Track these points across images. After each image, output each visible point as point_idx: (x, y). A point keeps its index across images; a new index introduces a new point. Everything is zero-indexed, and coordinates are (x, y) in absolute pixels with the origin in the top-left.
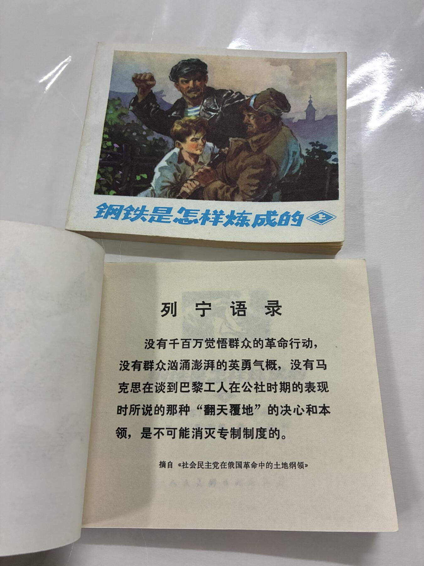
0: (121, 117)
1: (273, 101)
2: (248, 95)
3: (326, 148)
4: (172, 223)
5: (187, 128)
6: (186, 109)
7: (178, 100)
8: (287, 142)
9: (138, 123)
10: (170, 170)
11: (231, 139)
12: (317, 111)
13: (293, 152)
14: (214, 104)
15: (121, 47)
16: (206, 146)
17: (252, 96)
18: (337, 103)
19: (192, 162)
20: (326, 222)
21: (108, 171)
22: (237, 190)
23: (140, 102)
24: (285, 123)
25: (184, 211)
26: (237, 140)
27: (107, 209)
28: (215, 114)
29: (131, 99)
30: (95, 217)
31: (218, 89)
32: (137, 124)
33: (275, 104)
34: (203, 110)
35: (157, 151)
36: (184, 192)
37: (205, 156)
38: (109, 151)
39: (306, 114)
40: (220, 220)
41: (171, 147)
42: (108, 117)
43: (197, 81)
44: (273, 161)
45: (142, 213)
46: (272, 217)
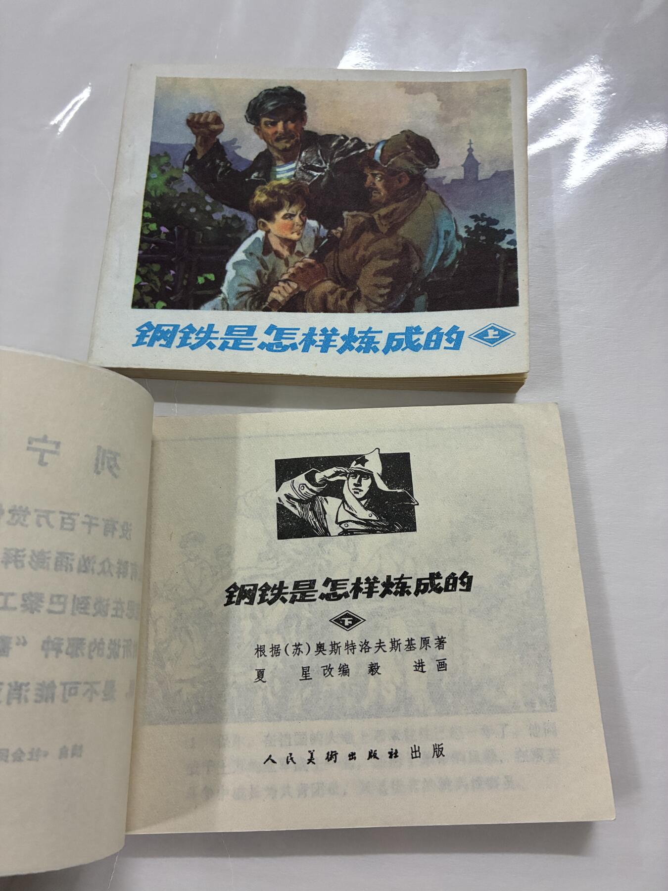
0: (170, 183)
1: (412, 151)
2: (371, 142)
3: (496, 224)
4: (257, 349)
5: (276, 198)
6: (273, 168)
7: (260, 153)
8: (434, 216)
9: (198, 192)
10: (250, 265)
11: (345, 214)
12: (480, 165)
13: (445, 231)
14: (317, 158)
15: (168, 72)
16: (306, 226)
17: (378, 144)
18: (512, 151)
19: (285, 252)
20: (500, 341)
21: (152, 270)
22: (357, 295)
23: (200, 160)
24: (431, 186)
25: (275, 331)
26: (356, 215)
27: (153, 331)
28: (320, 175)
29: (185, 155)
30: (134, 345)
31: (324, 134)
32: (196, 194)
33: (414, 156)
34: (300, 168)
35: (229, 235)
36: (274, 301)
37: (306, 242)
38: (153, 239)
39: (463, 170)
40: (332, 343)
41: (251, 229)
42: (150, 184)
43: (289, 122)
44: (414, 247)
45: (208, 337)
46: (413, 336)
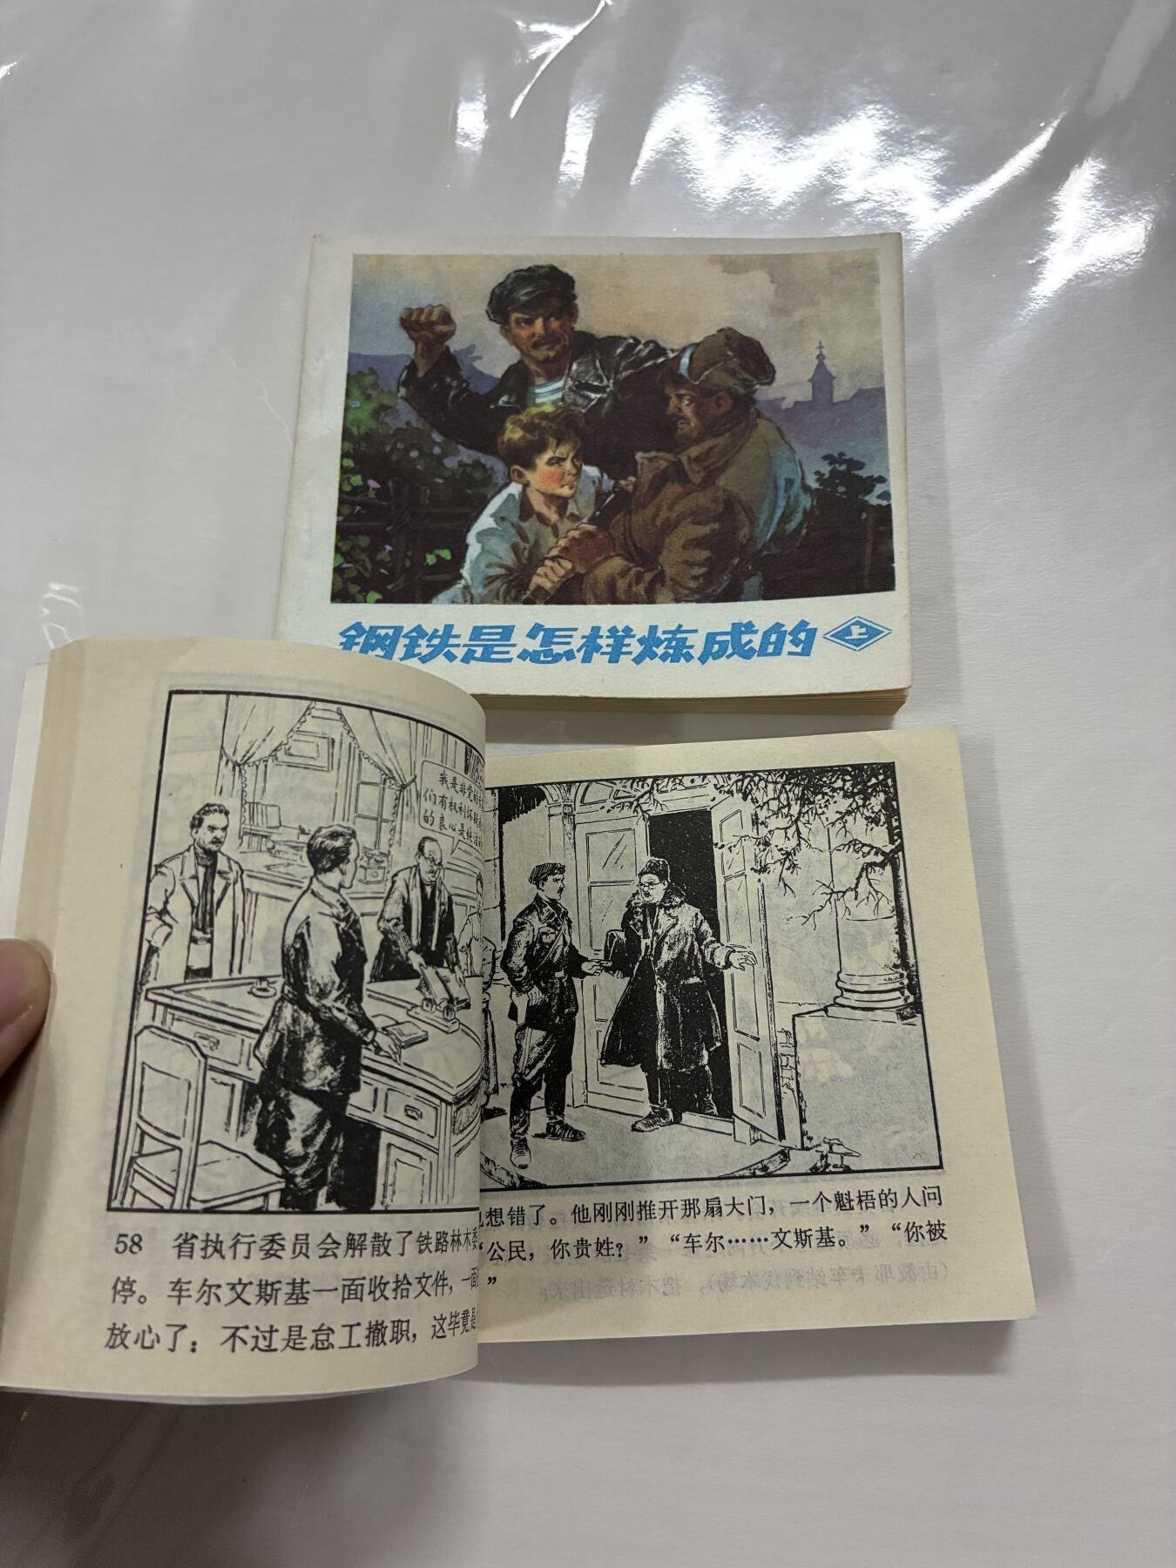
0: (379, 414)
1: (734, 359)
2: (675, 347)
3: (861, 469)
4: (517, 661)
5: (537, 432)
6: (531, 388)
7: (511, 366)
8: (770, 456)
9: (420, 426)
10: (502, 536)
11: (639, 456)
12: (836, 380)
13: (786, 479)
14: (596, 372)
15: (369, 245)
16: (583, 477)
17: (684, 350)
18: (882, 357)
19: (553, 516)
20: (868, 643)
21: (359, 546)
22: (660, 578)
23: (422, 378)
25: (542, 634)
26: (656, 457)
27: (364, 637)
28: (601, 398)
29: (399, 372)
31: (603, 335)
32: (418, 429)
33: (738, 366)
34: (570, 388)
35: (469, 491)
36: (539, 588)
37: (582, 500)
38: (358, 498)
39: (811, 387)
40: (624, 649)
41: (501, 482)
43: (552, 319)
44: (741, 504)
45: (444, 644)
46: (743, 636)
